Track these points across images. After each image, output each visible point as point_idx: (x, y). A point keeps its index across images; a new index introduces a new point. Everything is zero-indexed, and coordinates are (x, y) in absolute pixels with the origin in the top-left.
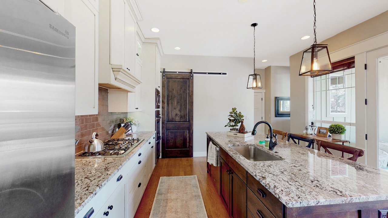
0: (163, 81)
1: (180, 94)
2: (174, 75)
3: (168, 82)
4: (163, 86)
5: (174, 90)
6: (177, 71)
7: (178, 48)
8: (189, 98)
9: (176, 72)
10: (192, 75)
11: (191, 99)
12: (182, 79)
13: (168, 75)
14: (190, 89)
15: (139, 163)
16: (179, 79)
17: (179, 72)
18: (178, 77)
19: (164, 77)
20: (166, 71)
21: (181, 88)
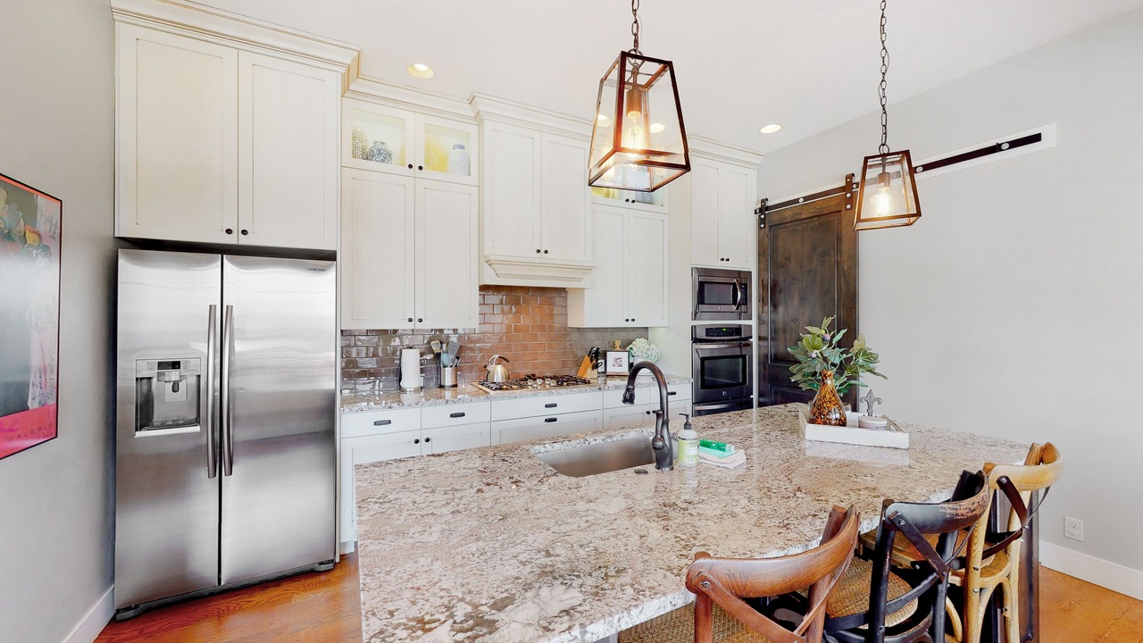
0: (761, 236)
1: (810, 271)
2: (789, 213)
3: (774, 238)
4: (761, 254)
5: (792, 259)
6: (800, 194)
7: (770, 129)
8: (839, 280)
9: (797, 201)
10: (849, 195)
11: (847, 284)
12: (816, 219)
13: (774, 217)
14: (845, 248)
15: (546, 420)
16: (805, 221)
17: (806, 198)
18: (803, 216)
19: (762, 226)
20: (769, 204)
21: (813, 250)
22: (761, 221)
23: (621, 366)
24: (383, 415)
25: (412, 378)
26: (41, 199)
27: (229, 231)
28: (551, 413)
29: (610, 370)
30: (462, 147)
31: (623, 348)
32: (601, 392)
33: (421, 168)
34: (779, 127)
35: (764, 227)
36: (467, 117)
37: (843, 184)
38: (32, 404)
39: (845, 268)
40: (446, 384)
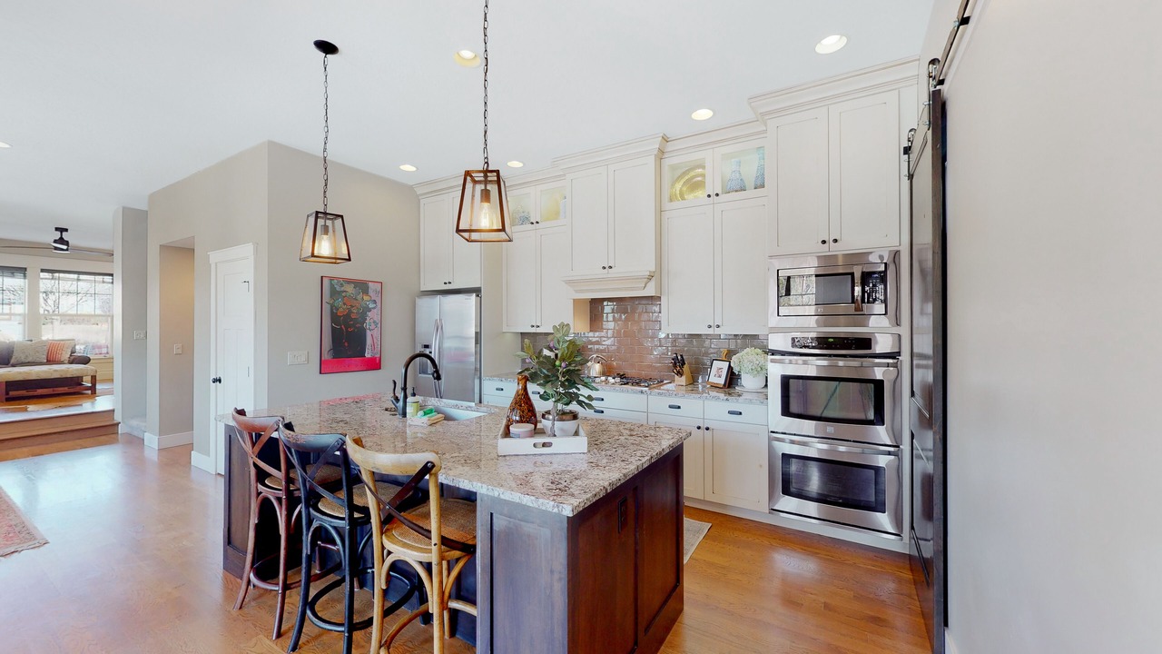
26: (371, 284)
38: (369, 355)
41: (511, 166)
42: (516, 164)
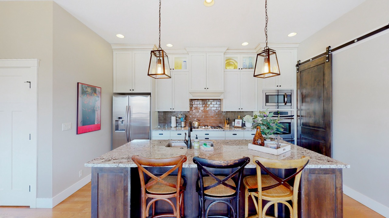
0: (298, 75)
1: (314, 89)
2: (307, 65)
3: (302, 76)
4: (298, 82)
6: (310, 57)
8: (324, 92)
9: (310, 60)
10: (327, 56)
11: (327, 93)
12: (316, 67)
13: (302, 67)
14: (326, 78)
15: (205, 139)
16: (313, 68)
17: (313, 59)
18: (312, 66)
19: (298, 71)
20: (301, 62)
21: (315, 80)
22: (298, 70)
23: (239, 124)
24: (161, 132)
25: (173, 124)
26: (97, 88)
27: (130, 90)
28: (207, 136)
29: (236, 125)
30: (185, 61)
31: (241, 118)
32: (224, 132)
33: (173, 69)
34: (296, 34)
35: (299, 72)
36: (186, 53)
37: (325, 51)
38: (96, 123)
39: (326, 87)
40: (182, 126)
41: (167, 46)
42: (170, 45)
